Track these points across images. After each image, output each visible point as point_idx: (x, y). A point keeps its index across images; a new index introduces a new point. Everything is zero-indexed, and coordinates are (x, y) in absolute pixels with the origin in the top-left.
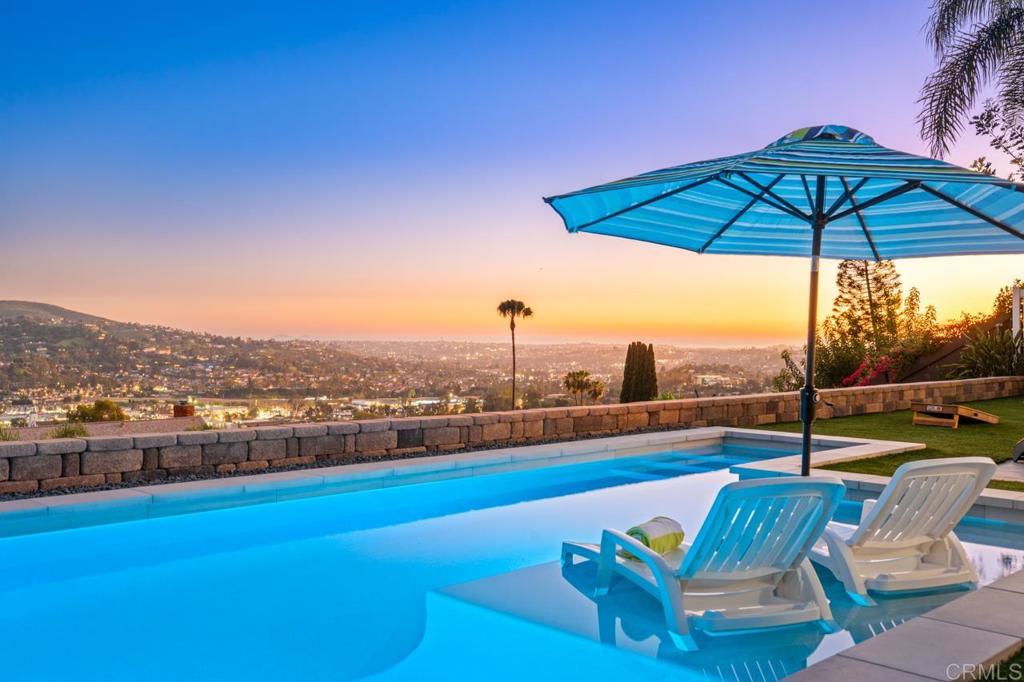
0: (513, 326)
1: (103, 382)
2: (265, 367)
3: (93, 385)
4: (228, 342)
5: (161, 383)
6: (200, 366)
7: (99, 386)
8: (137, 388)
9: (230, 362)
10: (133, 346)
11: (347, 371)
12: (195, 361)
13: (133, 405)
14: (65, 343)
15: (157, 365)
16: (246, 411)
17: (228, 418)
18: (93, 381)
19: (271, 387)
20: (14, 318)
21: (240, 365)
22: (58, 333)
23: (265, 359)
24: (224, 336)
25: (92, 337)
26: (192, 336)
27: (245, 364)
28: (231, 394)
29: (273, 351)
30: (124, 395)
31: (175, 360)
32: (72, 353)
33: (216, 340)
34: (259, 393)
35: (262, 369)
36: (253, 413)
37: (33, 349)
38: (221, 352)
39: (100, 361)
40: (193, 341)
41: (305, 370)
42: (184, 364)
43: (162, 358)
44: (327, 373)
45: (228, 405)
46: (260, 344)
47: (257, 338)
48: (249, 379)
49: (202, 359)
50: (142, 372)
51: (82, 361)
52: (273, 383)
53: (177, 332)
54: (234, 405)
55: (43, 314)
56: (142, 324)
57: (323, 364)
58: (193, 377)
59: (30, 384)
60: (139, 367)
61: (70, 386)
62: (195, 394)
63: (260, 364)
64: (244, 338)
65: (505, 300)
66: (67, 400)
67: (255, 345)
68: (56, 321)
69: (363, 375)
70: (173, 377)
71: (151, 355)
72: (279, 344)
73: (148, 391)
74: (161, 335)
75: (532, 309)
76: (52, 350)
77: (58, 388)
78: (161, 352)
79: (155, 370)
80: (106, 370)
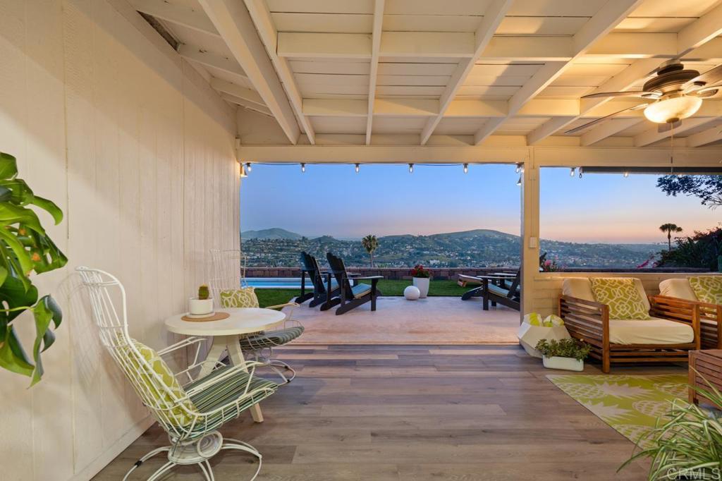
0: (669, 237)
3: (509, 261)
4: (566, 244)
7: (511, 261)
11: (625, 258)
12: (551, 252)
14: (499, 245)
20: (481, 235)
21: (571, 254)
22: (497, 241)
23: (582, 251)
24: (564, 242)
25: (509, 242)
26: (550, 242)
27: (573, 254)
29: (587, 248)
32: (502, 249)
33: (561, 244)
35: (581, 256)
37: (488, 247)
38: (562, 248)
39: (512, 252)
40: (550, 244)
41: (602, 257)
44: (614, 258)
46: (581, 246)
47: (579, 243)
48: (575, 261)
49: (554, 252)
51: (505, 251)
52: (585, 262)
53: (544, 241)
55: (492, 234)
57: (612, 255)
59: (486, 259)
61: (500, 261)
63: (580, 254)
64: (573, 243)
65: (664, 224)
67: (578, 246)
68: (496, 237)
69: (634, 260)
72: (591, 245)
75: (682, 228)
76: (495, 247)
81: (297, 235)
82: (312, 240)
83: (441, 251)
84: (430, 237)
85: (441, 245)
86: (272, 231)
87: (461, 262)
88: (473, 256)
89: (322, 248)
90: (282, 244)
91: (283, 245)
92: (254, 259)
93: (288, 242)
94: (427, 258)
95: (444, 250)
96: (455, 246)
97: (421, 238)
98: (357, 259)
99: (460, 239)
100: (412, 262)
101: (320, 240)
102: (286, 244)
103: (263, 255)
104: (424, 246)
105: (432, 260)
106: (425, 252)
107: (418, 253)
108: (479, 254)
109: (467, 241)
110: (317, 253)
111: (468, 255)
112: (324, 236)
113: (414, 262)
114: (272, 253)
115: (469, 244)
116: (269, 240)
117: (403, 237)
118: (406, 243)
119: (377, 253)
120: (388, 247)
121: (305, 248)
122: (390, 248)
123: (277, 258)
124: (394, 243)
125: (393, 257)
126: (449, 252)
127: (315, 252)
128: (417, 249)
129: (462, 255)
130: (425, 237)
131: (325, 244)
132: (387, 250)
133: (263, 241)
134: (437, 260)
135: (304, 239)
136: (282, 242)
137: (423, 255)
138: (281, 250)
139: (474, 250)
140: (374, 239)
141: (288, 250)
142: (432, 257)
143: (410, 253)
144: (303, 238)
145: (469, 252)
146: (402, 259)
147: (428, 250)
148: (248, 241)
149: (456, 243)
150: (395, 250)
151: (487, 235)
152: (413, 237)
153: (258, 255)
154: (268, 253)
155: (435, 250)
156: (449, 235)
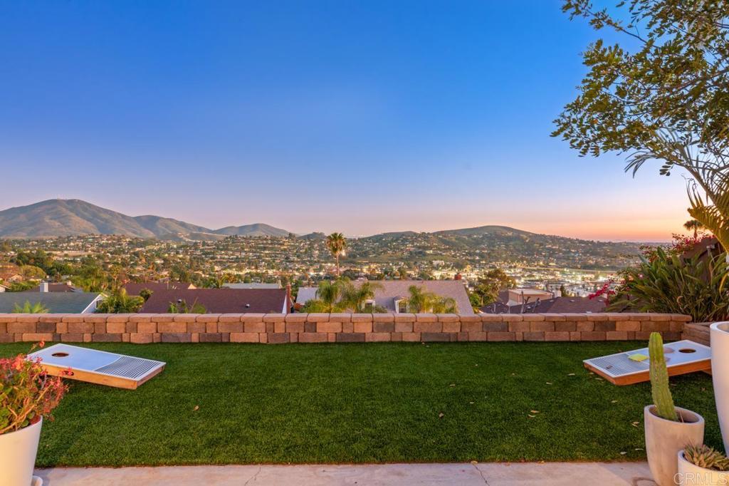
0: (696, 234)
1: (526, 260)
2: (606, 256)
4: (587, 243)
5: (553, 262)
6: (573, 254)
7: (525, 262)
8: (541, 263)
9: (588, 252)
10: (541, 245)
12: (570, 252)
13: (538, 271)
14: (512, 243)
15: (552, 253)
16: (593, 276)
17: (583, 279)
18: (522, 260)
19: (608, 265)
20: (492, 232)
21: (592, 254)
22: (510, 239)
23: (605, 251)
24: (586, 240)
25: (523, 240)
26: (570, 240)
27: (594, 254)
28: (586, 267)
29: (611, 248)
30: (536, 266)
31: (560, 251)
32: (515, 247)
33: (582, 242)
34: (601, 268)
35: (603, 256)
36: (597, 277)
37: (499, 245)
38: (584, 247)
39: (526, 250)
40: (569, 242)
42: (564, 253)
43: (554, 250)
45: (584, 273)
46: (604, 244)
47: (602, 241)
48: (596, 261)
49: (573, 251)
50: (545, 256)
51: (518, 250)
52: (609, 263)
53: (562, 238)
54: (587, 273)
55: (504, 231)
56: (547, 234)
58: (568, 259)
59: (497, 260)
60: (543, 254)
61: (513, 261)
62: (568, 267)
63: (603, 254)
64: (595, 241)
66: (511, 267)
67: (600, 244)
68: (510, 234)
70: (558, 259)
71: (549, 249)
72: (615, 244)
73: (547, 265)
74: (554, 239)
76: (507, 246)
77: (508, 262)
78: (554, 247)
79: (551, 255)
80: (528, 255)
81: (284, 232)
82: (300, 238)
83: (446, 250)
84: (434, 234)
85: (445, 242)
86: (255, 227)
87: (469, 262)
88: (482, 256)
89: (311, 247)
90: (265, 242)
91: (267, 243)
92: (232, 259)
93: (273, 239)
94: (429, 257)
95: (449, 249)
96: (462, 244)
97: (424, 236)
98: (350, 259)
99: (469, 236)
100: (412, 263)
101: (308, 237)
102: (269, 242)
103: (244, 254)
104: (427, 244)
105: (435, 260)
106: (428, 252)
107: (420, 253)
108: (489, 254)
109: (475, 239)
110: (306, 252)
111: (477, 254)
112: (315, 233)
113: (416, 263)
114: (253, 252)
115: (477, 243)
116: (251, 237)
117: (403, 234)
118: (406, 240)
119: (374, 253)
120: (386, 246)
121: (292, 246)
122: (388, 247)
123: (259, 257)
124: (393, 241)
125: (391, 256)
126: (454, 251)
127: (304, 251)
128: (419, 247)
129: (470, 254)
130: (429, 234)
131: (315, 242)
132: (385, 248)
133: (243, 238)
134: (442, 260)
135: (291, 236)
136: (266, 239)
137: (425, 255)
138: (265, 248)
139: (484, 249)
140: (340, 237)
141: (272, 249)
142: (436, 257)
143: (411, 253)
144: (290, 234)
145: (478, 251)
146: (402, 259)
147: (430, 248)
148: (227, 238)
149: (463, 241)
150: (394, 249)
151: (499, 232)
152: (415, 234)
153: (238, 254)
154: (249, 252)
155: (439, 249)
156: (455, 232)
